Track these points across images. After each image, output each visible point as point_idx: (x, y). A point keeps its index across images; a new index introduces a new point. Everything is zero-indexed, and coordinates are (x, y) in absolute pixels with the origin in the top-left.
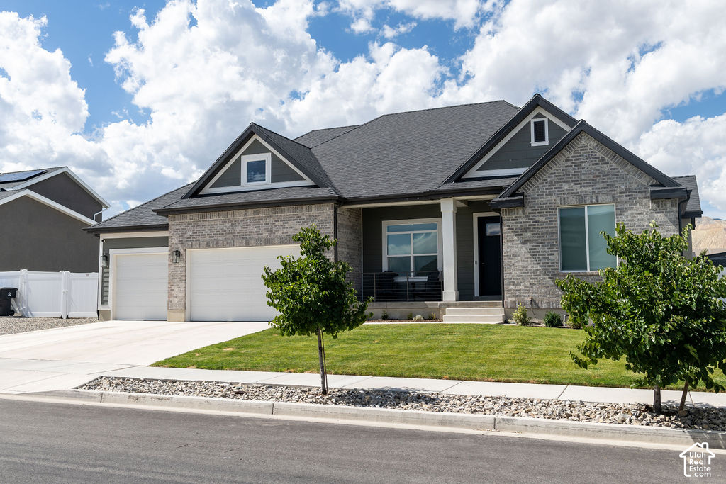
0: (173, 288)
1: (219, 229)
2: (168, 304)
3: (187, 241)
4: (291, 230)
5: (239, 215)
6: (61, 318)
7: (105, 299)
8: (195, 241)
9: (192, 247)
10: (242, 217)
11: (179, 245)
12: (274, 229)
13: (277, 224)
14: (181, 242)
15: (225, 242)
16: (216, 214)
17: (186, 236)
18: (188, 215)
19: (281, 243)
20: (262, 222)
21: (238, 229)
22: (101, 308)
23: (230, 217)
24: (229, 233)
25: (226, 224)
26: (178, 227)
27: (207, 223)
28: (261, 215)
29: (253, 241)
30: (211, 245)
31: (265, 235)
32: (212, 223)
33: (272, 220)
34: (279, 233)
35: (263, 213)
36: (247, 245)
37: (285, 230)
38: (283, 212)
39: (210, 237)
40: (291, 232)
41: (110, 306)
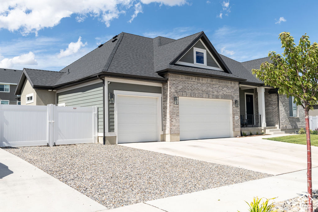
0: (173, 120)
1: (195, 87)
2: (170, 131)
3: (179, 91)
4: (225, 92)
5: (205, 81)
6: (48, 146)
7: (111, 127)
8: (183, 92)
9: (182, 96)
10: (205, 82)
11: (175, 94)
12: (219, 91)
13: (220, 88)
14: (176, 92)
15: (199, 95)
16: (194, 78)
17: (179, 88)
18: (180, 76)
19: (222, 98)
20: (214, 86)
21: (204, 88)
22: (108, 134)
23: (201, 81)
24: (200, 90)
25: (199, 85)
26: (174, 82)
27: (190, 83)
28: (214, 83)
29: (211, 96)
30: (192, 96)
31: (216, 93)
32: (192, 83)
33: (218, 86)
34: (221, 93)
35: (215, 81)
36: (209, 98)
37: (223, 92)
38: (222, 82)
39: (191, 91)
40: (225, 93)
41: (116, 133)
